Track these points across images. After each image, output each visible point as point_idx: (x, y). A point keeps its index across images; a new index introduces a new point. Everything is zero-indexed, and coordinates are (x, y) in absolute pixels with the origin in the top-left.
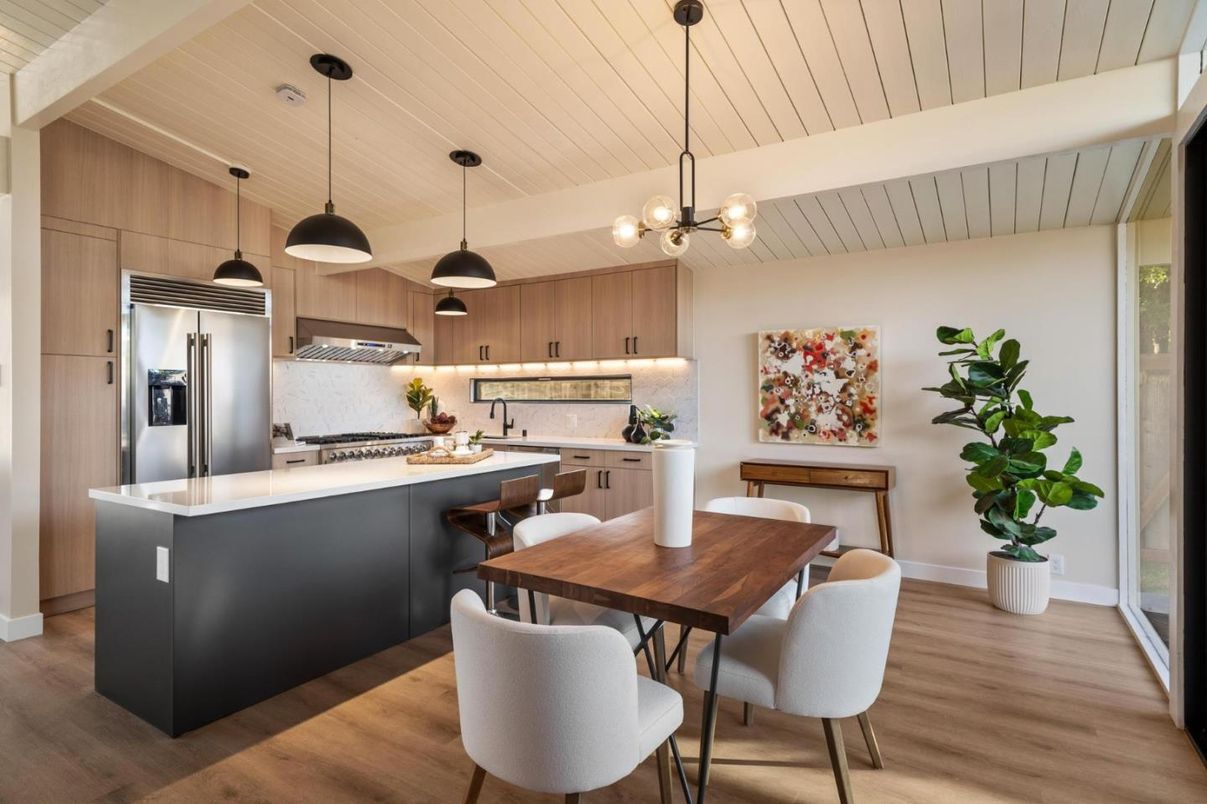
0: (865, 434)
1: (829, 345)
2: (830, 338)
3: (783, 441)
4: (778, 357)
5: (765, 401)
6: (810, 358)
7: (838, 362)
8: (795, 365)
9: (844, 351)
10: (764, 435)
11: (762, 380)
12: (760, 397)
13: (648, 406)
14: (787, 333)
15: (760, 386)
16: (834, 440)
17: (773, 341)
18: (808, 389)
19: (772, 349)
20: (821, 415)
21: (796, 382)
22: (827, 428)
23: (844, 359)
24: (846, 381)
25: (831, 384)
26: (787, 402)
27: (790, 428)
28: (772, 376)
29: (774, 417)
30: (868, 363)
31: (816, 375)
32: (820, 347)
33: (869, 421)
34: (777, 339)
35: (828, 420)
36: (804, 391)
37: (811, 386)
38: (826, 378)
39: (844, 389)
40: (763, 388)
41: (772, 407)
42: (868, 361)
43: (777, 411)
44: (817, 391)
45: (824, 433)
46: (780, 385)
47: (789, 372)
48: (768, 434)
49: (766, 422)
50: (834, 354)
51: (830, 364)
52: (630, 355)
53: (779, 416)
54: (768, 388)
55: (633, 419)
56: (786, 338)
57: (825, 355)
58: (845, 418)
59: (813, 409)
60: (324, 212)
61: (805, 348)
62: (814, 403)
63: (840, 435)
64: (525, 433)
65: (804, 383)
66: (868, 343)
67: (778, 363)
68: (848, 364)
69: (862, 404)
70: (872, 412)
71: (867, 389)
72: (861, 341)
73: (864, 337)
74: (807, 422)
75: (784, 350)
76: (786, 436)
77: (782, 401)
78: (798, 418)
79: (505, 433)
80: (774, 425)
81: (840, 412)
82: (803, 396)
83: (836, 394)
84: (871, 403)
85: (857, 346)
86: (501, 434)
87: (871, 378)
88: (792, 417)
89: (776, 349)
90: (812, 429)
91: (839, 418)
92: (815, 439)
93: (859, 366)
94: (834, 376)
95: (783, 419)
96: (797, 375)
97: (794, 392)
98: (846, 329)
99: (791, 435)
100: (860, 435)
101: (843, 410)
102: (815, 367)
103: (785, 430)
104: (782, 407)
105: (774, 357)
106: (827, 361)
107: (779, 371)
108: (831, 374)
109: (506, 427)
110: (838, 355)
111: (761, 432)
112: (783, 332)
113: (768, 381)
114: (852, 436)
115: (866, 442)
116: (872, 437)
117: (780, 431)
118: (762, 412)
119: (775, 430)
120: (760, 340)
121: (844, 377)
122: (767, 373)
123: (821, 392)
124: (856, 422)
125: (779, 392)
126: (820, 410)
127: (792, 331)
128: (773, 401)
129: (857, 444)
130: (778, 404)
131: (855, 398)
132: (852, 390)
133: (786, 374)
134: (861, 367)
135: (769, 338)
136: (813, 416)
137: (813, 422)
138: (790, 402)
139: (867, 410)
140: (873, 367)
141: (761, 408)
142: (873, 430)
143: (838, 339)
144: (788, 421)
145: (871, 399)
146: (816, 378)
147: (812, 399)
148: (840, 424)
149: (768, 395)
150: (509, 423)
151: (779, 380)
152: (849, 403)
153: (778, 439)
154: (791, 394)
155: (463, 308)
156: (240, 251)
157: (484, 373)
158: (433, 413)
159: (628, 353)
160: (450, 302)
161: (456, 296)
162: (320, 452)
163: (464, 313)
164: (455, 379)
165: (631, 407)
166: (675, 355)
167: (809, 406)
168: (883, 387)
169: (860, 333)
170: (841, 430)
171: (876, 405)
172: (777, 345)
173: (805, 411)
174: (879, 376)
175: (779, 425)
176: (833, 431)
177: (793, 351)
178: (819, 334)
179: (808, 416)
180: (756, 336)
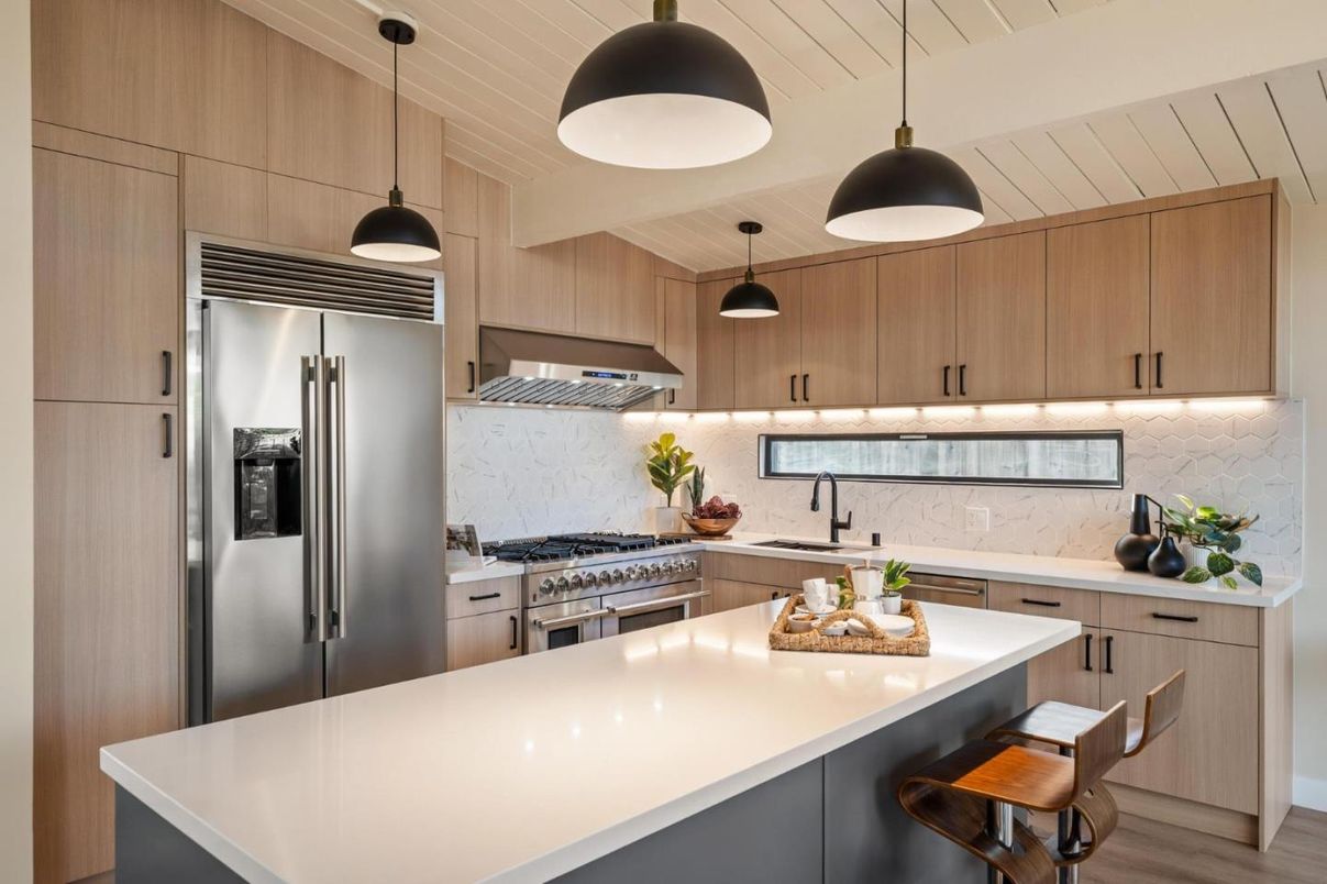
13: (1181, 497)
52: (1143, 391)
55: (1140, 521)
60: (650, 19)
64: (876, 539)
79: (834, 538)
86: (826, 540)
109: (836, 526)
150: (842, 518)
155: (771, 303)
156: (400, 189)
157: (786, 425)
158: (696, 497)
159: (1138, 386)
160: (748, 292)
161: (759, 280)
162: (524, 578)
163: (774, 313)
164: (729, 435)
165: (1138, 497)
166: (1268, 390)
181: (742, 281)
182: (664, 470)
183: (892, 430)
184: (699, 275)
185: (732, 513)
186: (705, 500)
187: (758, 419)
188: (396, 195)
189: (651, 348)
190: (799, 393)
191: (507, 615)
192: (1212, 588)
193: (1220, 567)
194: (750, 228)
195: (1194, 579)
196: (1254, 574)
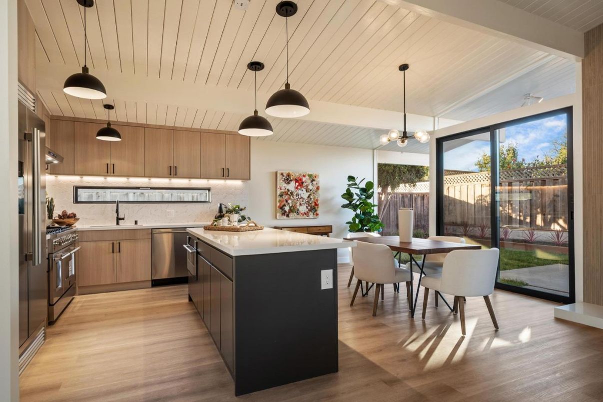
0: (315, 214)
1: (304, 179)
2: (304, 176)
3: (287, 218)
5: (280, 201)
6: (297, 184)
7: (307, 186)
8: (292, 186)
9: (309, 181)
10: (279, 215)
11: (278, 193)
12: (278, 200)
13: (228, 203)
14: (289, 173)
16: (305, 216)
17: (283, 176)
19: (283, 179)
20: (301, 207)
21: (292, 193)
22: (303, 212)
23: (309, 185)
24: (309, 193)
25: (305, 195)
27: (289, 212)
28: (283, 191)
29: (283, 208)
31: (299, 191)
32: (301, 180)
33: (316, 209)
34: (285, 175)
35: (303, 209)
36: (295, 197)
37: (297, 195)
38: (303, 192)
39: (309, 197)
40: (279, 195)
41: (283, 204)
42: (316, 186)
43: (285, 205)
44: (300, 197)
45: (302, 214)
46: (286, 194)
47: (290, 189)
48: (281, 215)
49: (281, 210)
50: (305, 183)
51: (304, 187)
52: (225, 178)
53: (285, 207)
54: (281, 196)
55: (220, 210)
56: (289, 175)
57: (302, 183)
58: (309, 208)
59: (298, 204)
61: (296, 179)
62: (298, 202)
63: (306, 214)
64: (136, 222)
65: (295, 194)
66: (316, 179)
67: (285, 185)
68: (310, 187)
69: (315, 202)
70: (318, 205)
71: (316, 197)
72: (314, 178)
74: (296, 209)
75: (288, 180)
76: (288, 216)
77: (287, 201)
78: (292, 208)
79: (118, 223)
80: (283, 212)
81: (307, 205)
82: (294, 199)
83: (306, 198)
84: (317, 202)
85: (313, 180)
86: (115, 224)
87: (317, 193)
88: (290, 207)
89: (285, 179)
90: (297, 212)
91: (307, 208)
92: (299, 216)
93: (314, 188)
95: (287, 208)
96: (292, 190)
97: (291, 198)
98: (310, 173)
99: (290, 215)
100: (314, 214)
101: (308, 205)
102: (299, 187)
104: (286, 204)
105: (284, 182)
106: (303, 185)
107: (286, 189)
108: (304, 190)
109: (118, 219)
110: (307, 183)
111: (278, 214)
112: (287, 172)
113: (282, 193)
114: (311, 215)
115: (315, 216)
116: (317, 215)
117: (286, 214)
118: (279, 206)
119: (284, 213)
120: (279, 175)
121: (309, 192)
122: (281, 189)
124: (312, 209)
125: (285, 197)
126: (300, 205)
127: (291, 172)
128: (283, 201)
129: (312, 217)
130: (285, 202)
131: (312, 200)
132: (311, 197)
133: (288, 190)
135: (282, 174)
136: (298, 207)
137: (298, 210)
138: (290, 201)
139: (316, 204)
140: (318, 188)
141: (278, 204)
143: (307, 177)
144: (289, 210)
145: (317, 200)
146: (300, 192)
147: (298, 200)
148: (307, 210)
149: (281, 199)
150: (121, 216)
151: (285, 192)
152: (310, 202)
153: (285, 217)
155: (119, 136)
156: (88, 66)
157: (88, 183)
159: (224, 176)
160: (108, 131)
164: (57, 187)
165: (220, 204)
167: (296, 203)
168: (321, 196)
169: (314, 175)
170: (308, 212)
171: (319, 202)
172: (285, 177)
173: (295, 205)
174: (320, 191)
175: (285, 212)
176: (305, 213)
177: (291, 181)
178: (301, 175)
179: (296, 207)
180: (276, 173)
181: (106, 126)
183: (137, 186)
184: (52, 116)
185: (73, 216)
187: (75, 180)
188: (85, 69)
190: (110, 171)
194: (109, 107)
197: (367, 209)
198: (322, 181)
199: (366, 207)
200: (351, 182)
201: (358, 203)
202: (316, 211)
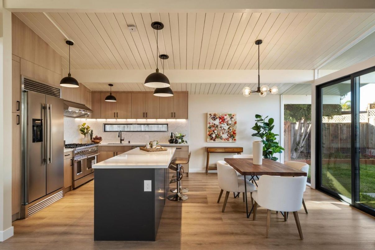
0: (233, 139)
1: (225, 117)
2: (226, 115)
3: (214, 142)
4: (213, 120)
5: (209, 131)
6: (221, 120)
7: (227, 121)
8: (217, 122)
9: (229, 119)
11: (208, 126)
13: (177, 133)
14: (215, 114)
15: (208, 127)
16: (226, 141)
17: (211, 116)
18: (220, 128)
19: (211, 118)
20: (223, 135)
21: (217, 126)
22: (225, 138)
24: (229, 126)
25: (226, 127)
26: (215, 131)
27: (215, 138)
28: (211, 125)
29: (211, 135)
30: (234, 122)
32: (223, 118)
33: (234, 136)
34: (212, 115)
35: (225, 136)
36: (219, 129)
37: (221, 127)
39: (229, 128)
40: (209, 128)
41: (211, 133)
42: (234, 121)
43: (212, 134)
44: (222, 129)
45: (224, 139)
46: (213, 127)
47: (216, 124)
48: (210, 140)
49: (209, 137)
50: (227, 119)
51: (225, 122)
52: (173, 118)
54: (210, 128)
55: (172, 137)
56: (215, 115)
57: (224, 120)
58: (229, 135)
59: (221, 133)
61: (220, 117)
62: (221, 132)
63: (228, 139)
64: (129, 142)
65: (219, 127)
66: (234, 117)
67: (213, 121)
68: (230, 122)
69: (233, 132)
70: (235, 134)
71: (234, 128)
72: (233, 116)
73: (234, 116)
74: (220, 137)
75: (214, 118)
76: (214, 140)
77: (214, 131)
78: (217, 135)
79: (121, 142)
80: (211, 138)
81: (228, 134)
83: (227, 129)
84: (235, 132)
85: (232, 118)
86: (120, 143)
87: (235, 126)
89: (212, 117)
90: (221, 138)
91: (228, 135)
92: (222, 141)
93: (233, 122)
94: (226, 125)
95: (214, 136)
96: (217, 124)
97: (217, 129)
98: (229, 113)
99: (216, 140)
100: (232, 140)
102: (222, 122)
103: (214, 139)
104: (213, 133)
105: (212, 120)
106: (225, 121)
107: (213, 123)
108: (226, 124)
109: (121, 140)
111: (208, 139)
112: (214, 113)
114: (231, 140)
115: (234, 141)
117: (213, 139)
118: (208, 134)
120: (208, 115)
122: (210, 124)
123: (223, 129)
124: (231, 136)
125: (213, 129)
126: (223, 133)
127: (216, 113)
128: (211, 131)
129: (231, 142)
130: (212, 132)
131: (232, 130)
132: (231, 128)
133: (215, 124)
134: (233, 123)
135: (210, 115)
136: (221, 135)
137: (221, 137)
138: (216, 131)
139: (234, 133)
140: (235, 123)
141: (208, 133)
142: (235, 138)
143: (228, 116)
144: (215, 137)
145: (235, 131)
146: (222, 125)
147: (221, 131)
148: (228, 137)
149: (210, 130)
150: (122, 139)
152: (230, 132)
153: (212, 141)
154: (216, 130)
155: (115, 100)
156: (70, 73)
157: (109, 122)
158: (91, 135)
159: (172, 117)
160: (110, 97)
161: (113, 95)
162: (73, 152)
163: (116, 101)
164: (96, 124)
165: (172, 133)
166: (187, 118)
167: (220, 132)
168: (238, 128)
169: (233, 115)
170: (228, 138)
171: (236, 132)
172: (212, 116)
173: (219, 134)
174: (237, 125)
175: (213, 137)
176: (226, 139)
177: (217, 118)
178: (223, 114)
179: (220, 135)
180: (207, 114)
181: (109, 94)
182: (83, 131)
183: (131, 123)
184: (92, 91)
185: (100, 139)
186: (94, 136)
187: (103, 121)
188: (69, 75)
189: (84, 105)
190: (116, 116)
191: (70, 159)
192: (182, 144)
193: (183, 141)
194: (111, 85)
195: (180, 143)
196: (186, 142)
197: (271, 137)
198: (238, 118)
199: (270, 136)
200: (258, 119)
201: (264, 133)
202: (234, 137)
